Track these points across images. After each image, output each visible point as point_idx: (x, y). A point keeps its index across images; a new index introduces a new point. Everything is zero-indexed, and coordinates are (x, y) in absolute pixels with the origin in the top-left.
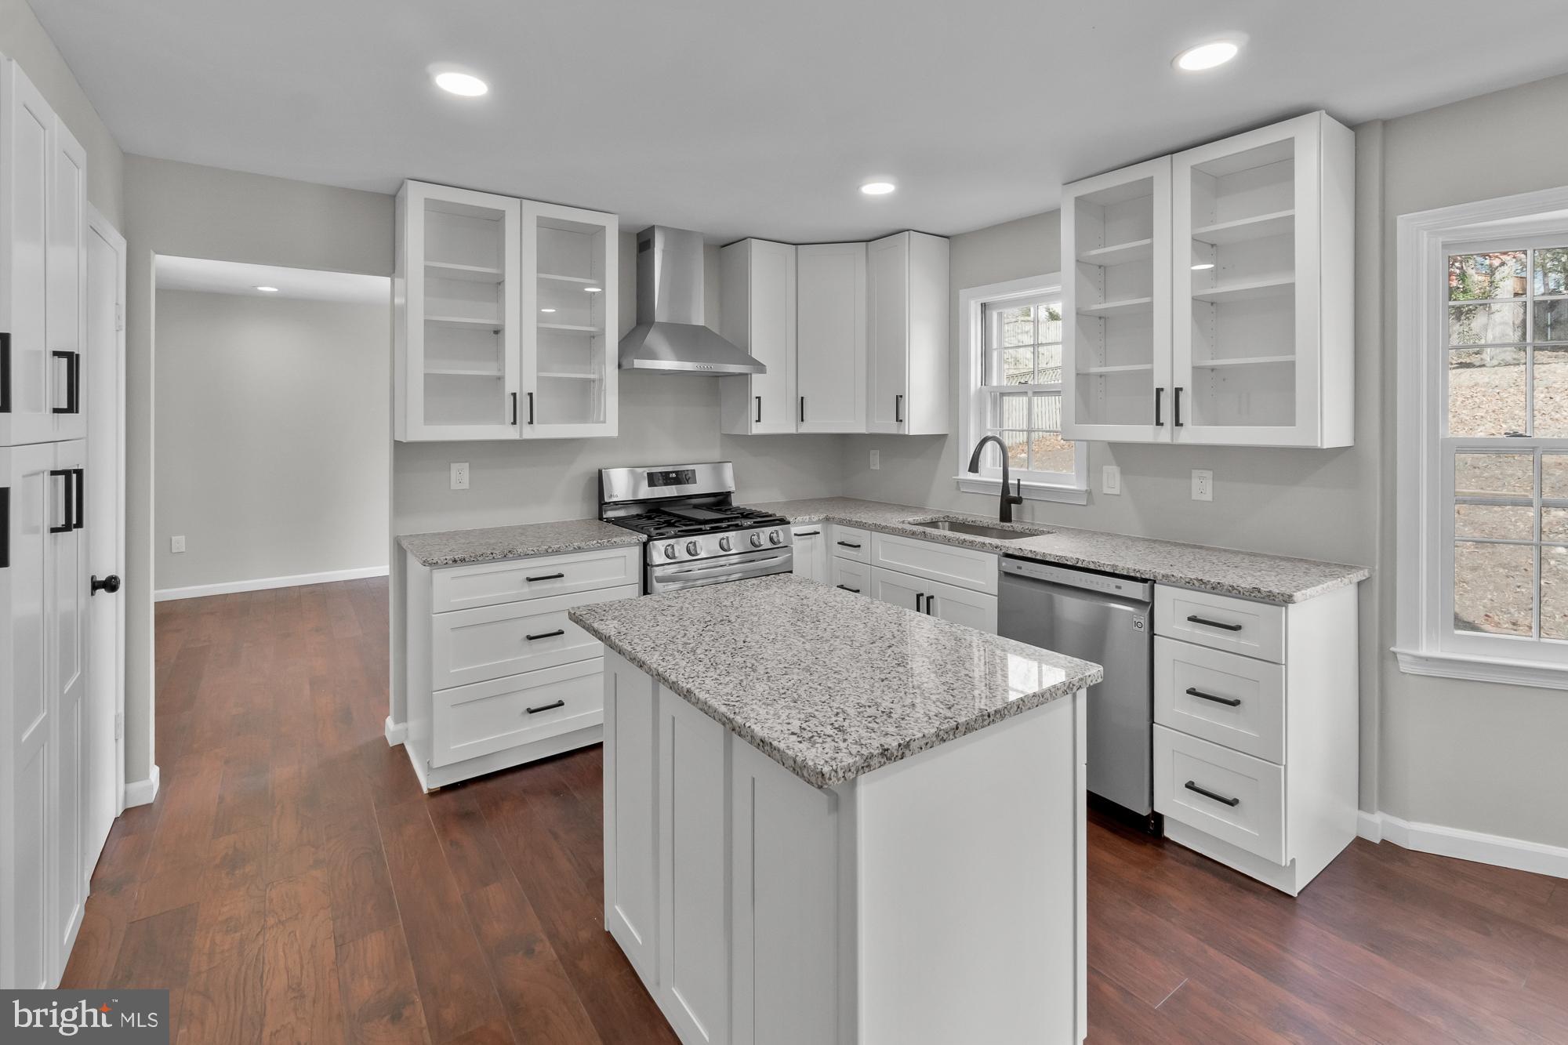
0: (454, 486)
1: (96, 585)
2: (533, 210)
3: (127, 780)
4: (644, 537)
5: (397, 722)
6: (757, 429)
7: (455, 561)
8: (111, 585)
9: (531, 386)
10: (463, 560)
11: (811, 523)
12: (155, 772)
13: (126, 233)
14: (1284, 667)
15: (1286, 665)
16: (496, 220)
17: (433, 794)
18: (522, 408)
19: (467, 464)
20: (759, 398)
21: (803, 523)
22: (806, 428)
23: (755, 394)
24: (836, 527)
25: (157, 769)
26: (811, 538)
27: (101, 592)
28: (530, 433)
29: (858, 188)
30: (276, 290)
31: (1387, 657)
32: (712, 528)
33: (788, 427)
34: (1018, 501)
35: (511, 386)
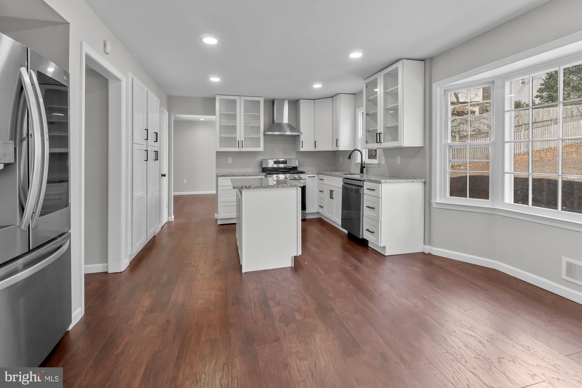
0: (229, 162)
1: (162, 175)
2: (243, 98)
3: (168, 216)
4: (266, 174)
5: (216, 214)
6: (302, 150)
7: (223, 176)
8: (164, 175)
9: (242, 139)
10: (224, 176)
11: (313, 174)
12: (173, 216)
13: (168, 111)
14: (380, 199)
15: (381, 198)
16: (235, 101)
17: (219, 225)
18: (240, 144)
19: (231, 158)
20: (302, 141)
21: (311, 174)
22: (316, 150)
23: (301, 140)
24: (320, 175)
25: (174, 216)
26: (313, 178)
27: (163, 176)
28: (243, 150)
29: (312, 86)
30: (204, 119)
31: (430, 203)
32: (282, 173)
33: (312, 149)
34: (364, 167)
35: (238, 139)
